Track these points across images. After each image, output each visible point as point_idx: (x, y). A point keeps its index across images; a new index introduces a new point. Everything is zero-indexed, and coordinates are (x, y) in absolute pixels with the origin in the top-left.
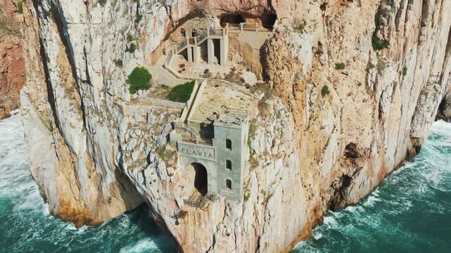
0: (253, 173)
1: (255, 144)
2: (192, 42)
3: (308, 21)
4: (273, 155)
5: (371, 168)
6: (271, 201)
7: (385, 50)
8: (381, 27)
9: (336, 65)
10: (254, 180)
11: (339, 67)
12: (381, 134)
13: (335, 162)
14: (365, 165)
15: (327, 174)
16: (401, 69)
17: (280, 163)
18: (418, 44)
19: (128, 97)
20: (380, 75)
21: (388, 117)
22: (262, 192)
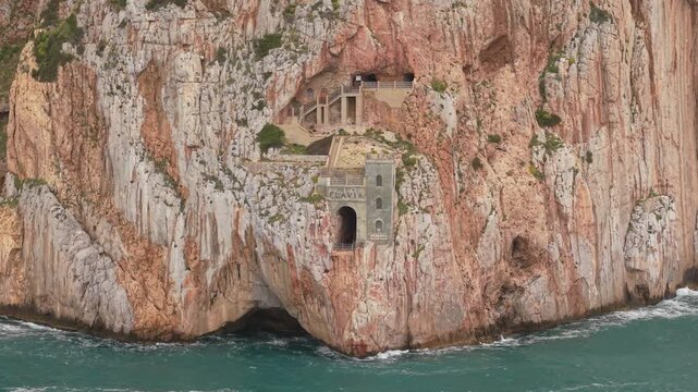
0: (402, 218)
1: (403, 190)
2: (323, 101)
3: (449, 83)
4: (420, 208)
5: (553, 280)
6: (421, 254)
7: (558, 128)
8: (548, 98)
9: (490, 136)
10: (403, 224)
11: (494, 139)
12: (564, 239)
13: (498, 257)
14: (543, 273)
15: (490, 269)
16: (583, 154)
17: (428, 217)
18: (610, 126)
19: (256, 155)
20: (550, 154)
21: (571, 215)
22: (413, 242)
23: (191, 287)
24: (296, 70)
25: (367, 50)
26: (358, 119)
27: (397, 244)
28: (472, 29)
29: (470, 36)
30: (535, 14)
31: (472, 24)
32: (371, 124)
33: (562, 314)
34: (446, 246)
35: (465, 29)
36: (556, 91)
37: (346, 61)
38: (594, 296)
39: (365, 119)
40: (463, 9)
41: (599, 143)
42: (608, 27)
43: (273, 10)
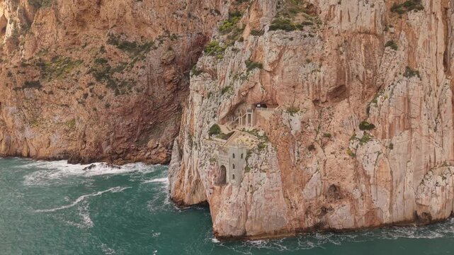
0: (246, 174)
2: (241, 115)
3: (301, 108)
4: (260, 169)
5: (354, 208)
6: (256, 192)
7: (373, 131)
8: (370, 115)
9: (325, 134)
10: (246, 177)
12: (366, 187)
13: (319, 194)
14: (347, 205)
15: (311, 200)
16: (387, 144)
17: (264, 175)
18: (412, 130)
19: (207, 137)
20: (361, 144)
21: (372, 176)
22: (251, 186)
23: (189, 186)
24: (228, 102)
25: (258, 93)
26: (252, 125)
27: (241, 186)
28: (322, 82)
29: (319, 86)
30: (367, 74)
31: (322, 80)
32: (257, 127)
33: (359, 225)
34: (275, 189)
35: (317, 82)
36: (374, 112)
37: (249, 98)
38: (386, 217)
39: (255, 124)
40: (318, 73)
41: (401, 139)
42: (415, 79)
43: (230, 76)
